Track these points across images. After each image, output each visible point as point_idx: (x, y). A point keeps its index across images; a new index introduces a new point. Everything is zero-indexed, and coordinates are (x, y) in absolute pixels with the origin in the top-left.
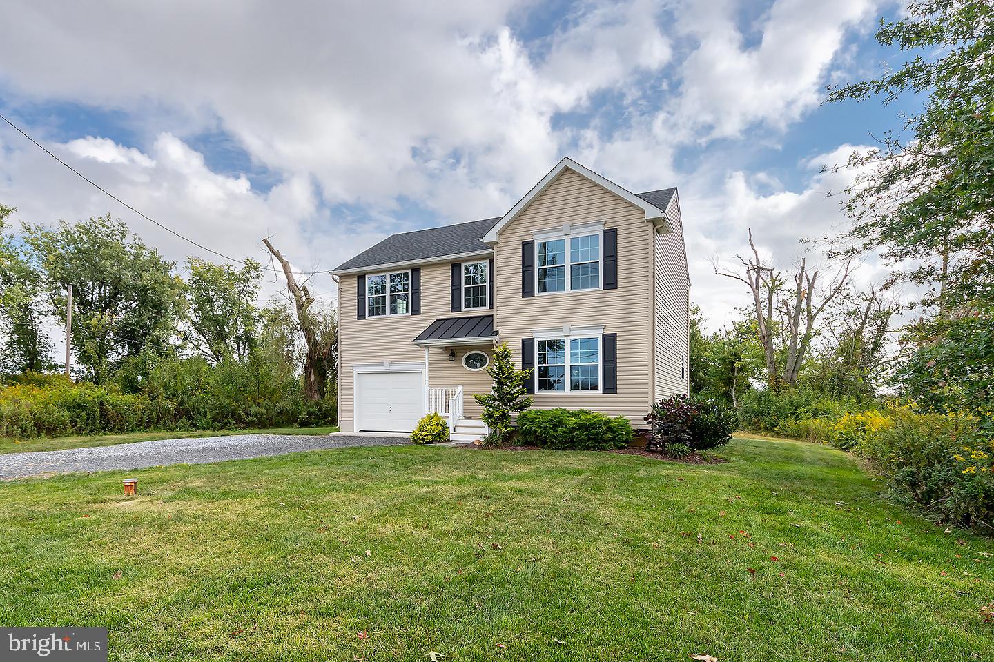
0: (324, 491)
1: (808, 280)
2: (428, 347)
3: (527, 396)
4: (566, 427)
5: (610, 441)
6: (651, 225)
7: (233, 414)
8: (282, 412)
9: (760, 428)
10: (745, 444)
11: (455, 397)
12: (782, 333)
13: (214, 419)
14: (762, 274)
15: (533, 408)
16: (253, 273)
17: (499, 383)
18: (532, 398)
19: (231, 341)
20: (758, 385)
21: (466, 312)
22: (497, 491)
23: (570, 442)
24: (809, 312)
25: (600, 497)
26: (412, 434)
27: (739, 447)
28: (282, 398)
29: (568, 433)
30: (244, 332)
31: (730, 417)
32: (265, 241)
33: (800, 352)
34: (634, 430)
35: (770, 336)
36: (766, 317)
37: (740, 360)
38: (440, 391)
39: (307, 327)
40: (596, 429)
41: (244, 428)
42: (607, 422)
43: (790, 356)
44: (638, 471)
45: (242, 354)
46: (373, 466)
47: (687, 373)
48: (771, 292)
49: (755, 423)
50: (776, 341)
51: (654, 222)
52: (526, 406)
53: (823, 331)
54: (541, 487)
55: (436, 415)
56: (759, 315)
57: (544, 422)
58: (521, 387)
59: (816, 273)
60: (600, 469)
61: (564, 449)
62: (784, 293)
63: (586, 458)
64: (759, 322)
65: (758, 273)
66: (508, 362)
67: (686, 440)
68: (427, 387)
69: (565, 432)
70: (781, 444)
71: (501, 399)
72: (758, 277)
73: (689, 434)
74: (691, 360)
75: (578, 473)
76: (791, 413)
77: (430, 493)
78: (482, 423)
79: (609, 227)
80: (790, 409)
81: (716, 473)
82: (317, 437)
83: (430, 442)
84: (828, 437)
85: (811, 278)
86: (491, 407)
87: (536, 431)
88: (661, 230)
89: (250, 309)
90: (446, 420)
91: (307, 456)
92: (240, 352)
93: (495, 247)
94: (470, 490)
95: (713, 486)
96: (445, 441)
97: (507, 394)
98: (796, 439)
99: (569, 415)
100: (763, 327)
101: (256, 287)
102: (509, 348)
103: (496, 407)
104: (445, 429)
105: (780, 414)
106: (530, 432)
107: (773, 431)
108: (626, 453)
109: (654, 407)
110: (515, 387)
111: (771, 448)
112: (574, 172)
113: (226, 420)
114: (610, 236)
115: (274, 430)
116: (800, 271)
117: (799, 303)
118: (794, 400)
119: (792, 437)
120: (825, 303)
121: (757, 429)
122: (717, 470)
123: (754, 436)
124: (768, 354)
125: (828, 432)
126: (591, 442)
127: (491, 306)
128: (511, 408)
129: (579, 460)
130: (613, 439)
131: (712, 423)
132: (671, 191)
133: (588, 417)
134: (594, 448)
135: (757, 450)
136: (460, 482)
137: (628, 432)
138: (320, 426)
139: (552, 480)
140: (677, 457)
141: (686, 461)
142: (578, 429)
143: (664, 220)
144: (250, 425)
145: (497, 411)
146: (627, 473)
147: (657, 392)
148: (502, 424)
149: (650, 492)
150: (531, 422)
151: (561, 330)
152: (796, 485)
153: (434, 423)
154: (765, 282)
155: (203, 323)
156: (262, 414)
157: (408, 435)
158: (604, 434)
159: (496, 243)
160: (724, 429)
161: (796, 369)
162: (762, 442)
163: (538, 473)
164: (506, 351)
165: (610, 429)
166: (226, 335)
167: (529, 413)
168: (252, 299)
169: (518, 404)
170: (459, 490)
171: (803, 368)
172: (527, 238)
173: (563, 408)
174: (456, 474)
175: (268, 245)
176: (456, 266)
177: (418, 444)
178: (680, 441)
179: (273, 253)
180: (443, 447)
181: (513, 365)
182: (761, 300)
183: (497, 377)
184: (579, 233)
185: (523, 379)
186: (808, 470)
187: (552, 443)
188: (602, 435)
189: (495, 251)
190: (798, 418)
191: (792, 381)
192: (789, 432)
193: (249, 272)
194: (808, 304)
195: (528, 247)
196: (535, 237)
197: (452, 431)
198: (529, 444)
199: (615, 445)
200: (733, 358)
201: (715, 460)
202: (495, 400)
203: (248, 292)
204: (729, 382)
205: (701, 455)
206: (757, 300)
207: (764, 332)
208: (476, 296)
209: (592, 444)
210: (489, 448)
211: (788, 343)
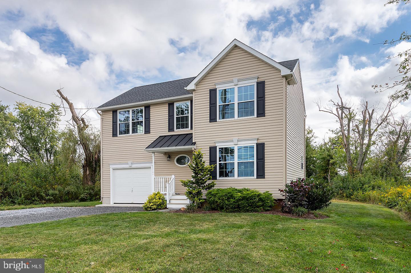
0: (78, 244)
1: (369, 114)
2: (154, 152)
3: (212, 181)
4: (235, 199)
5: (260, 206)
6: (285, 79)
7: (38, 195)
8: (68, 193)
9: (344, 196)
10: (337, 206)
11: (170, 182)
12: (355, 144)
13: (26, 198)
14: (345, 111)
15: (216, 188)
16: (55, 112)
17: (196, 173)
18: (215, 182)
19: (42, 152)
20: (342, 173)
21: (178, 132)
22: (190, 241)
23: (237, 208)
24: (370, 132)
25: (253, 243)
26: (144, 205)
27: (334, 208)
28: (69, 185)
29: (236, 202)
30: (50, 146)
31: (329, 191)
32: (58, 91)
33: (365, 154)
34: (275, 200)
35: (348, 145)
36: (347, 135)
37: (332, 159)
38: (161, 179)
39: (85, 142)
40: (253, 200)
41: (45, 203)
42: (259, 195)
43: (360, 156)
44: (277, 225)
45: (49, 159)
46: (115, 226)
47: (304, 166)
48: (349, 120)
49: (341, 194)
50: (352, 148)
51: (286, 77)
52: (212, 186)
53: (377, 142)
54: (217, 237)
55: (158, 193)
56: (343, 133)
57: (222, 196)
58: (209, 175)
59: (373, 110)
60: (255, 224)
61: (234, 212)
62: (356, 121)
63: (246, 217)
64: (343, 137)
65: (342, 110)
66: (201, 160)
67: (304, 204)
68: (153, 176)
69: (234, 202)
70: (356, 206)
71: (197, 182)
72: (342, 112)
73: (306, 201)
74: (307, 158)
75: (241, 227)
76: (361, 188)
77: (146, 244)
78: (185, 197)
79: (260, 80)
80: (360, 185)
81: (323, 225)
82: (88, 207)
83: (154, 210)
84: (381, 201)
85: (371, 112)
86: (191, 187)
87: (217, 202)
88: (290, 82)
89: (54, 133)
90: (165, 196)
91: (76, 220)
92: (48, 158)
93: (194, 93)
94: (172, 240)
95: (322, 233)
96: (164, 208)
97: (201, 179)
98: (364, 202)
99: (237, 191)
100: (345, 140)
101: (57, 120)
102: (202, 152)
103: (194, 188)
104: (164, 201)
105: (354, 188)
106: (214, 202)
107: (351, 198)
108: (270, 214)
109: (287, 186)
110: (205, 176)
111: (351, 208)
112: (240, 48)
113: (34, 199)
114: (261, 86)
115: (63, 204)
116: (365, 109)
117: (365, 126)
118: (362, 180)
119: (361, 201)
120: (378, 127)
121: (342, 197)
122: (323, 222)
123: (340, 201)
124: (348, 155)
125: (381, 198)
126: (249, 207)
127: (192, 128)
128: (203, 188)
129: (242, 219)
130: (263, 205)
131: (320, 195)
132: (296, 61)
133: (248, 192)
134: (251, 211)
135: (344, 210)
136: (168, 235)
137: (271, 201)
138: (92, 201)
139: (225, 232)
140: (299, 215)
141: (305, 218)
142: (242, 200)
143: (292, 76)
144: (49, 201)
145: (194, 190)
146: (270, 227)
147: (288, 177)
148: (198, 197)
149: (285, 238)
150: (214, 196)
151: (232, 141)
152: (370, 231)
153: (157, 198)
154: (346, 115)
155: (25, 141)
156: (56, 194)
157: (141, 206)
158: (257, 202)
159: (194, 90)
160: (326, 198)
161: (362, 164)
162: (346, 205)
163: (217, 228)
164: (200, 154)
165: (261, 200)
166: (39, 149)
167: (213, 191)
168: (55, 127)
169: (207, 185)
170: (165, 241)
171: (366, 162)
172: (212, 87)
173: (233, 187)
174: (167, 230)
175: (60, 93)
176: (171, 104)
177: (148, 210)
178: (301, 205)
179: (63, 98)
180: (161, 212)
181: (204, 162)
182: (344, 125)
183: (194, 170)
184: (242, 84)
185: (209, 171)
186: (375, 221)
187: (226, 208)
188: (256, 203)
189: (193, 95)
190: (364, 190)
191: (361, 170)
192: (360, 198)
193: (53, 111)
194: (369, 127)
195: (213, 93)
196: (217, 87)
197: (168, 202)
198: (213, 209)
199: (264, 209)
200: (328, 158)
201: (321, 216)
202: (193, 183)
203: (53, 123)
204: (326, 171)
205: (313, 214)
206: (342, 125)
207: (346, 143)
208: (183, 122)
209: (250, 208)
210: (189, 212)
211: (359, 149)
